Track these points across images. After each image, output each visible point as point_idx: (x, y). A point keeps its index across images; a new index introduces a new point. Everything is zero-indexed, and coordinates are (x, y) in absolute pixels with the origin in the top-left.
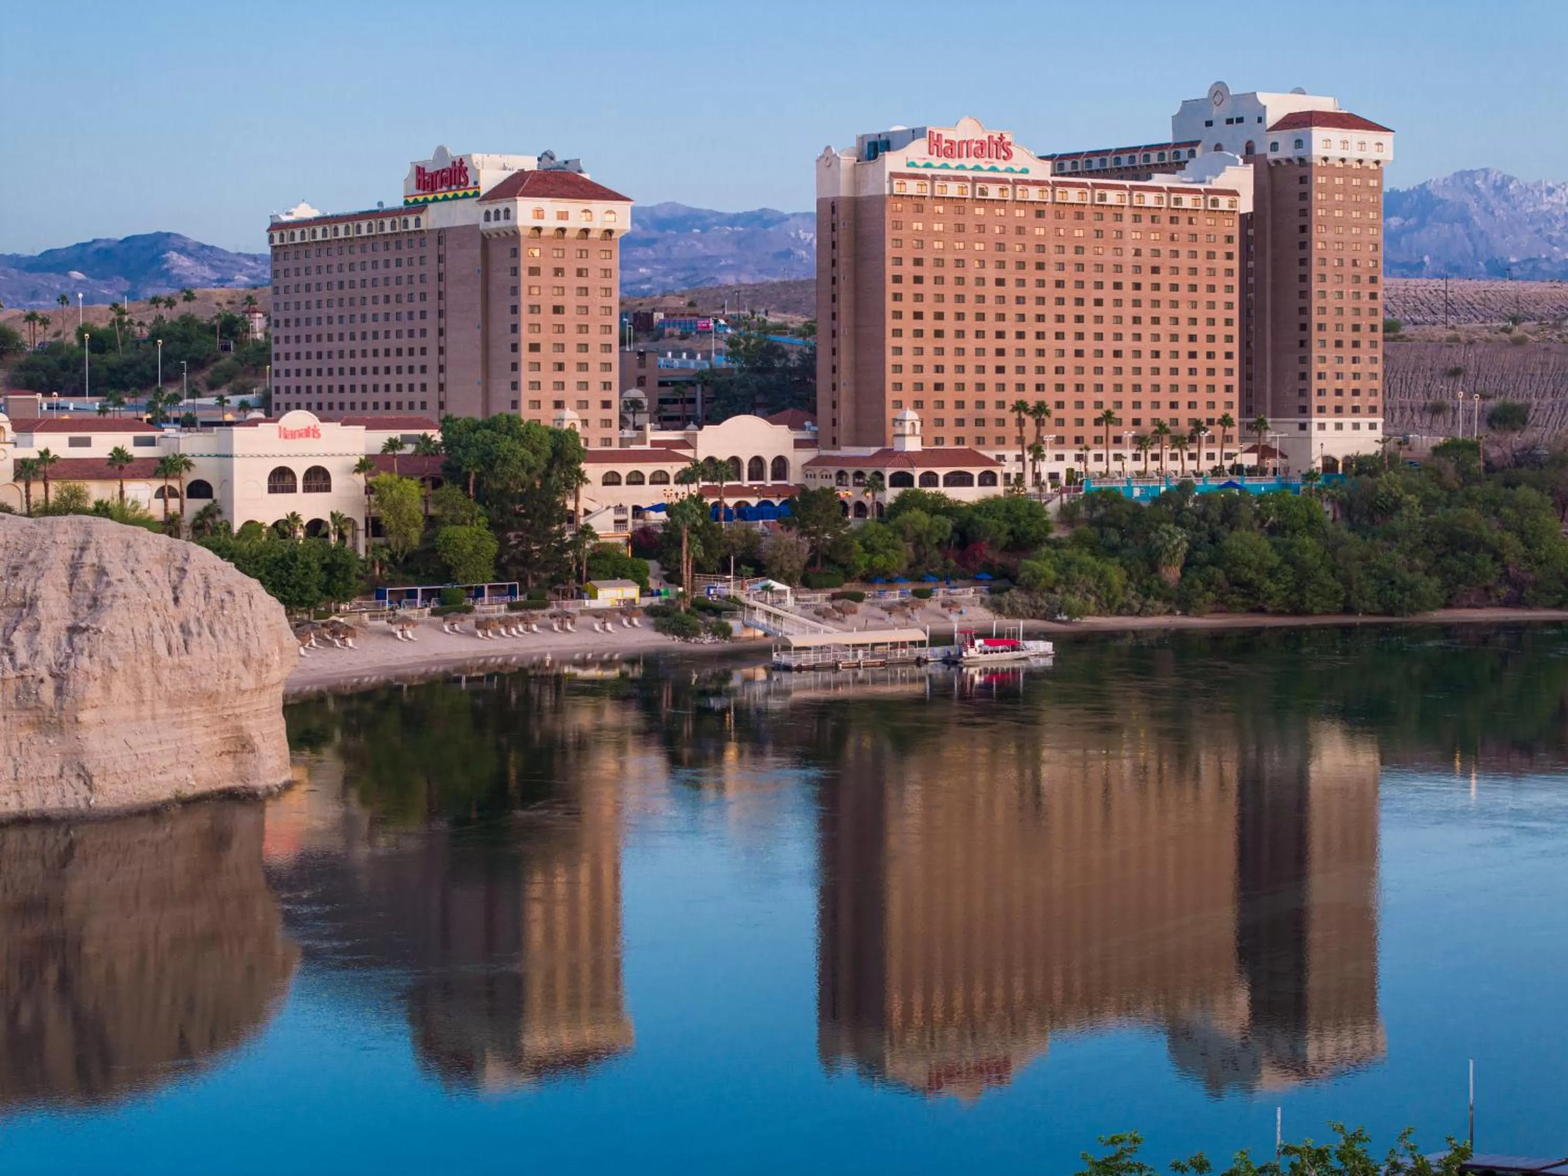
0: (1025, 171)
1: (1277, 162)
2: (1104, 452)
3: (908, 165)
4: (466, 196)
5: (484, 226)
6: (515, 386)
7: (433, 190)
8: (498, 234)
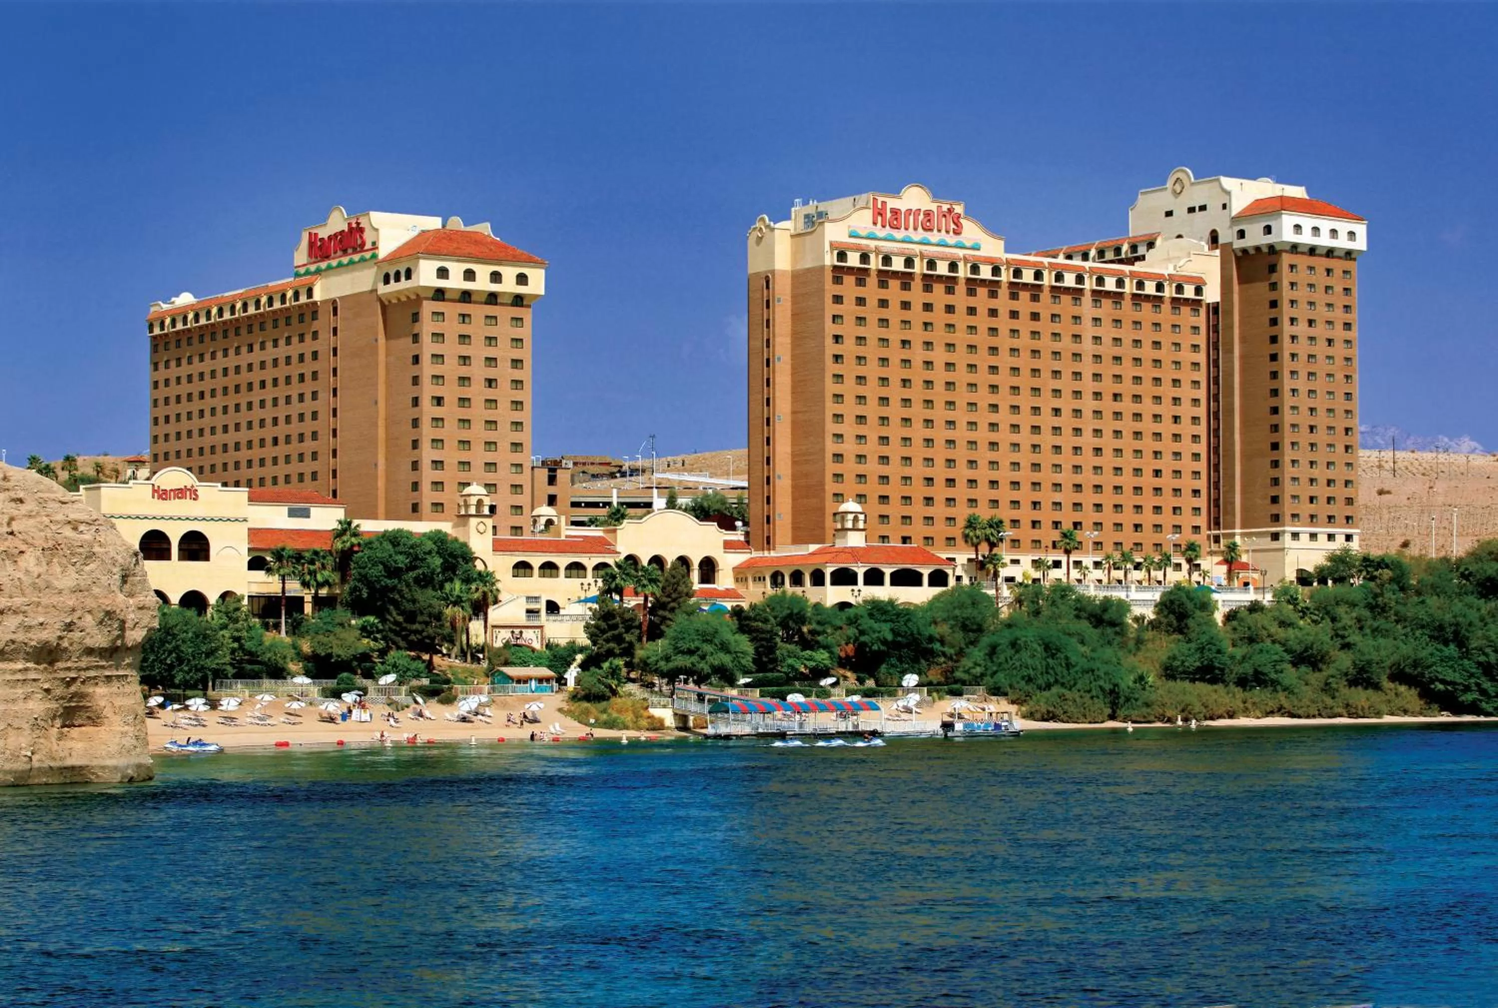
0: (976, 248)
1: (1245, 251)
2: (1064, 559)
3: (850, 236)
4: (363, 260)
5: (383, 289)
6: (415, 466)
7: (327, 257)
8: (399, 300)
